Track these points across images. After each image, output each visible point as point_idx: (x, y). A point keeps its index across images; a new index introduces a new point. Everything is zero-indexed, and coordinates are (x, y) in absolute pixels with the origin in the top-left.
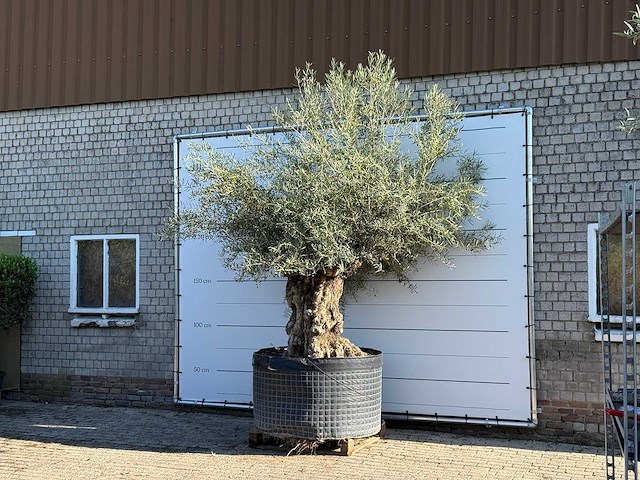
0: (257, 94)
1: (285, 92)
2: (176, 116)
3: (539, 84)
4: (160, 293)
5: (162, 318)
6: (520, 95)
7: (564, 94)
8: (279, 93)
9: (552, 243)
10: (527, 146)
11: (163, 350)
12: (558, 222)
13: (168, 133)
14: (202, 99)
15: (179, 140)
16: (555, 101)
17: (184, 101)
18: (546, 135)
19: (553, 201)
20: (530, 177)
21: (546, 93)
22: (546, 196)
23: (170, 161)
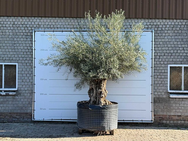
0: (64, 19)
1: (74, 19)
2: (33, 23)
3: (155, 24)
4: (26, 83)
5: (27, 92)
6: (150, 26)
7: (162, 27)
8: (72, 19)
9: (158, 70)
10: (152, 41)
11: (27, 103)
12: (160, 64)
13: (30, 29)
14: (43, 18)
15: (35, 31)
16: (160, 29)
17: (36, 18)
18: (157, 39)
19: (159, 58)
20: (153, 50)
21: (157, 26)
22: (157, 56)
23: (30, 38)
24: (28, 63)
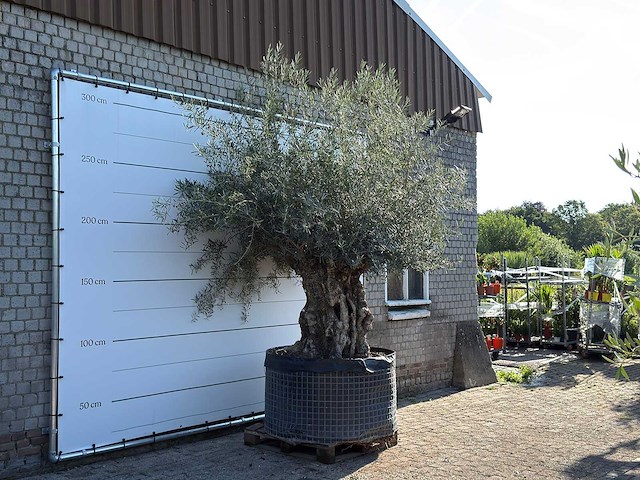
0: (154, 47)
1: (185, 55)
2: (45, 40)
5: (21, 339)
8: (178, 53)
11: (23, 387)
13: (32, 60)
14: (83, 28)
15: (61, 77)
17: (57, 21)
23: (35, 103)
24: (26, 210)
